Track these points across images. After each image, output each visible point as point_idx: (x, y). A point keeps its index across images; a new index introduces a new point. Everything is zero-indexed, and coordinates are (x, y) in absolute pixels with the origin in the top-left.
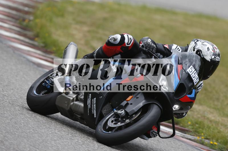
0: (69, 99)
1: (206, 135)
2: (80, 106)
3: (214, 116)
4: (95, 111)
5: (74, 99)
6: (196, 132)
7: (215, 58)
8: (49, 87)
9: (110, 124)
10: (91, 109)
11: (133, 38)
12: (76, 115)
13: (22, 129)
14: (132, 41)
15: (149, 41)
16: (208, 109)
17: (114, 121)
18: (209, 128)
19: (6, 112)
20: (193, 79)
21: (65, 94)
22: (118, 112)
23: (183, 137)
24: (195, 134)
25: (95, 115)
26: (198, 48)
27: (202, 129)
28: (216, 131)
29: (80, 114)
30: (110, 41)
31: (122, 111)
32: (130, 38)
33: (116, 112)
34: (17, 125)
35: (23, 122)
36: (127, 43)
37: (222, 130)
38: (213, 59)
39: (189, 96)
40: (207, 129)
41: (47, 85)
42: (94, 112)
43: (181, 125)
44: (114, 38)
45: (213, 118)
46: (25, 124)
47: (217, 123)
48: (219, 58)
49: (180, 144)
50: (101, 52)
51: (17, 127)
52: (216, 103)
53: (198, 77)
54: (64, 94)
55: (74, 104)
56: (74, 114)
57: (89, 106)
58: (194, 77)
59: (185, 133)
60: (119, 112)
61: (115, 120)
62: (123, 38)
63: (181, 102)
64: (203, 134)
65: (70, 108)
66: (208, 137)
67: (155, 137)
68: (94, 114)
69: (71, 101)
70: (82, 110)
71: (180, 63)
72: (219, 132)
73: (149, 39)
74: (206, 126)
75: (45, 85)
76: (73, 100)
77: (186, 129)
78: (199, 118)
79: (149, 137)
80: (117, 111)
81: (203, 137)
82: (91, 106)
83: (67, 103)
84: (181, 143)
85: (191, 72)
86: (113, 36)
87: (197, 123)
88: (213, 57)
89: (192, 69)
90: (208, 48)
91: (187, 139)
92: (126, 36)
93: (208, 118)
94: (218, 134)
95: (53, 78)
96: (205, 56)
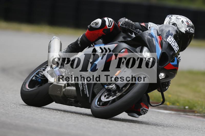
0: (61, 86)
2: (72, 90)
4: (87, 91)
5: (65, 85)
7: (189, 29)
8: (40, 80)
9: (104, 99)
10: (83, 90)
12: (70, 99)
20: (174, 47)
21: (57, 83)
22: (109, 87)
25: (88, 94)
26: (173, 22)
29: (73, 97)
30: (92, 26)
31: (113, 85)
32: (111, 21)
33: (107, 88)
36: (108, 26)
38: (188, 30)
39: (172, 63)
42: (86, 92)
44: (95, 22)
48: (193, 30)
53: (177, 45)
54: (55, 83)
55: (66, 90)
56: (68, 99)
57: (81, 88)
58: (174, 46)
61: (108, 95)
62: (104, 22)
63: (166, 69)
65: (64, 94)
67: (145, 114)
68: (86, 94)
69: (63, 87)
70: (75, 93)
71: (159, 35)
75: (36, 80)
76: (65, 87)
79: (140, 114)
82: (83, 87)
83: (60, 90)
85: (170, 41)
88: (188, 29)
89: (171, 38)
90: (182, 21)
95: (42, 72)
96: (180, 28)
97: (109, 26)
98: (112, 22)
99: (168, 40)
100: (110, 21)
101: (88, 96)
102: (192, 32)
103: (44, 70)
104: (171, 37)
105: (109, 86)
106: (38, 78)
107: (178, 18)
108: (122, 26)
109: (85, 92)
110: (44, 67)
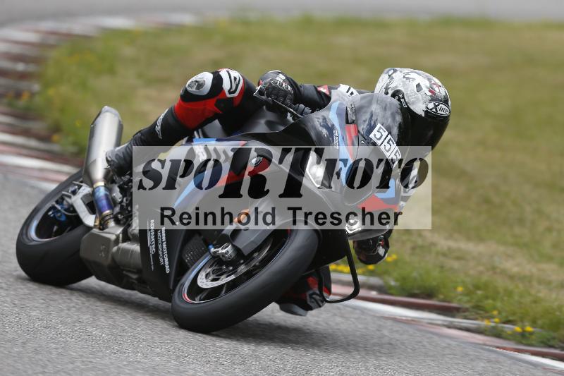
0: (108, 240)
1: (504, 314)
2: (132, 251)
3: (517, 264)
4: (166, 259)
5: (118, 237)
6: (479, 310)
7: (436, 106)
8: (63, 219)
9: (204, 283)
10: (156, 255)
11: (241, 78)
12: (128, 274)
13: (55, 364)
14: (239, 83)
15: (281, 78)
16: (502, 249)
17: (211, 274)
18: (509, 293)
19: (8, 329)
21: (100, 229)
22: (218, 251)
23: (449, 327)
24: (477, 314)
25: (167, 267)
26: (396, 87)
27: (494, 299)
28: (528, 300)
29: (135, 270)
30: (189, 89)
31: (226, 247)
32: (235, 78)
33: (215, 252)
34: (40, 357)
35: (54, 346)
37: (541, 295)
38: (431, 109)
40: (506, 298)
41: (59, 214)
42: (164, 261)
43: (441, 297)
44: (196, 81)
45: (515, 270)
46: (60, 350)
47: (527, 279)
48: (445, 107)
49: (445, 345)
50: (171, 120)
51: (41, 360)
52: (517, 230)
54: (96, 231)
55: (119, 249)
56: (124, 272)
57: (152, 249)
59: (453, 316)
60: (221, 251)
61: (215, 272)
62: (218, 80)
64: (495, 313)
65: (113, 259)
66: (511, 318)
67: (320, 306)
68: (164, 266)
69: (112, 244)
70: (138, 260)
71: (350, 121)
72: (535, 302)
73: (281, 76)
74: (501, 290)
75: (54, 216)
76: (117, 242)
77: (454, 305)
78: (481, 273)
80: (215, 250)
81: (496, 320)
82: (157, 248)
83: (105, 249)
84: (448, 341)
85: (379, 139)
86: (194, 79)
87: (477, 287)
88: (431, 106)
89: (381, 130)
90: (418, 86)
91: (461, 329)
92: (223, 73)
93: (504, 272)
94: (534, 305)
95: (70, 197)
96: (413, 103)
97: (230, 92)
98: (239, 81)
99: (372, 136)
100: (233, 78)
101: (168, 271)
102: (442, 113)
103: (74, 193)
104: (380, 128)
105: (218, 248)
106: (59, 211)
107: (408, 78)
108: (258, 96)
109: (161, 260)
110: (77, 185)
